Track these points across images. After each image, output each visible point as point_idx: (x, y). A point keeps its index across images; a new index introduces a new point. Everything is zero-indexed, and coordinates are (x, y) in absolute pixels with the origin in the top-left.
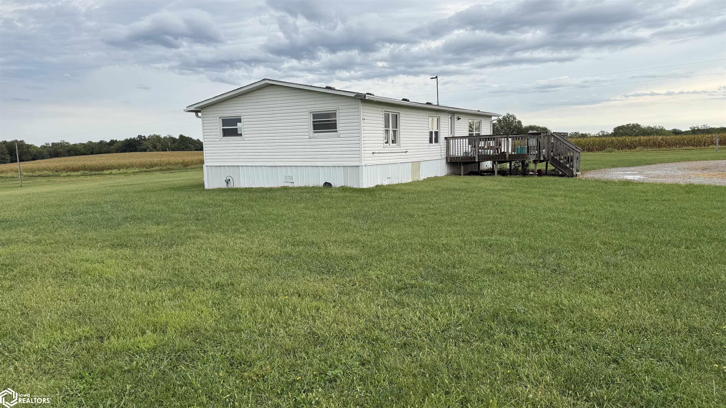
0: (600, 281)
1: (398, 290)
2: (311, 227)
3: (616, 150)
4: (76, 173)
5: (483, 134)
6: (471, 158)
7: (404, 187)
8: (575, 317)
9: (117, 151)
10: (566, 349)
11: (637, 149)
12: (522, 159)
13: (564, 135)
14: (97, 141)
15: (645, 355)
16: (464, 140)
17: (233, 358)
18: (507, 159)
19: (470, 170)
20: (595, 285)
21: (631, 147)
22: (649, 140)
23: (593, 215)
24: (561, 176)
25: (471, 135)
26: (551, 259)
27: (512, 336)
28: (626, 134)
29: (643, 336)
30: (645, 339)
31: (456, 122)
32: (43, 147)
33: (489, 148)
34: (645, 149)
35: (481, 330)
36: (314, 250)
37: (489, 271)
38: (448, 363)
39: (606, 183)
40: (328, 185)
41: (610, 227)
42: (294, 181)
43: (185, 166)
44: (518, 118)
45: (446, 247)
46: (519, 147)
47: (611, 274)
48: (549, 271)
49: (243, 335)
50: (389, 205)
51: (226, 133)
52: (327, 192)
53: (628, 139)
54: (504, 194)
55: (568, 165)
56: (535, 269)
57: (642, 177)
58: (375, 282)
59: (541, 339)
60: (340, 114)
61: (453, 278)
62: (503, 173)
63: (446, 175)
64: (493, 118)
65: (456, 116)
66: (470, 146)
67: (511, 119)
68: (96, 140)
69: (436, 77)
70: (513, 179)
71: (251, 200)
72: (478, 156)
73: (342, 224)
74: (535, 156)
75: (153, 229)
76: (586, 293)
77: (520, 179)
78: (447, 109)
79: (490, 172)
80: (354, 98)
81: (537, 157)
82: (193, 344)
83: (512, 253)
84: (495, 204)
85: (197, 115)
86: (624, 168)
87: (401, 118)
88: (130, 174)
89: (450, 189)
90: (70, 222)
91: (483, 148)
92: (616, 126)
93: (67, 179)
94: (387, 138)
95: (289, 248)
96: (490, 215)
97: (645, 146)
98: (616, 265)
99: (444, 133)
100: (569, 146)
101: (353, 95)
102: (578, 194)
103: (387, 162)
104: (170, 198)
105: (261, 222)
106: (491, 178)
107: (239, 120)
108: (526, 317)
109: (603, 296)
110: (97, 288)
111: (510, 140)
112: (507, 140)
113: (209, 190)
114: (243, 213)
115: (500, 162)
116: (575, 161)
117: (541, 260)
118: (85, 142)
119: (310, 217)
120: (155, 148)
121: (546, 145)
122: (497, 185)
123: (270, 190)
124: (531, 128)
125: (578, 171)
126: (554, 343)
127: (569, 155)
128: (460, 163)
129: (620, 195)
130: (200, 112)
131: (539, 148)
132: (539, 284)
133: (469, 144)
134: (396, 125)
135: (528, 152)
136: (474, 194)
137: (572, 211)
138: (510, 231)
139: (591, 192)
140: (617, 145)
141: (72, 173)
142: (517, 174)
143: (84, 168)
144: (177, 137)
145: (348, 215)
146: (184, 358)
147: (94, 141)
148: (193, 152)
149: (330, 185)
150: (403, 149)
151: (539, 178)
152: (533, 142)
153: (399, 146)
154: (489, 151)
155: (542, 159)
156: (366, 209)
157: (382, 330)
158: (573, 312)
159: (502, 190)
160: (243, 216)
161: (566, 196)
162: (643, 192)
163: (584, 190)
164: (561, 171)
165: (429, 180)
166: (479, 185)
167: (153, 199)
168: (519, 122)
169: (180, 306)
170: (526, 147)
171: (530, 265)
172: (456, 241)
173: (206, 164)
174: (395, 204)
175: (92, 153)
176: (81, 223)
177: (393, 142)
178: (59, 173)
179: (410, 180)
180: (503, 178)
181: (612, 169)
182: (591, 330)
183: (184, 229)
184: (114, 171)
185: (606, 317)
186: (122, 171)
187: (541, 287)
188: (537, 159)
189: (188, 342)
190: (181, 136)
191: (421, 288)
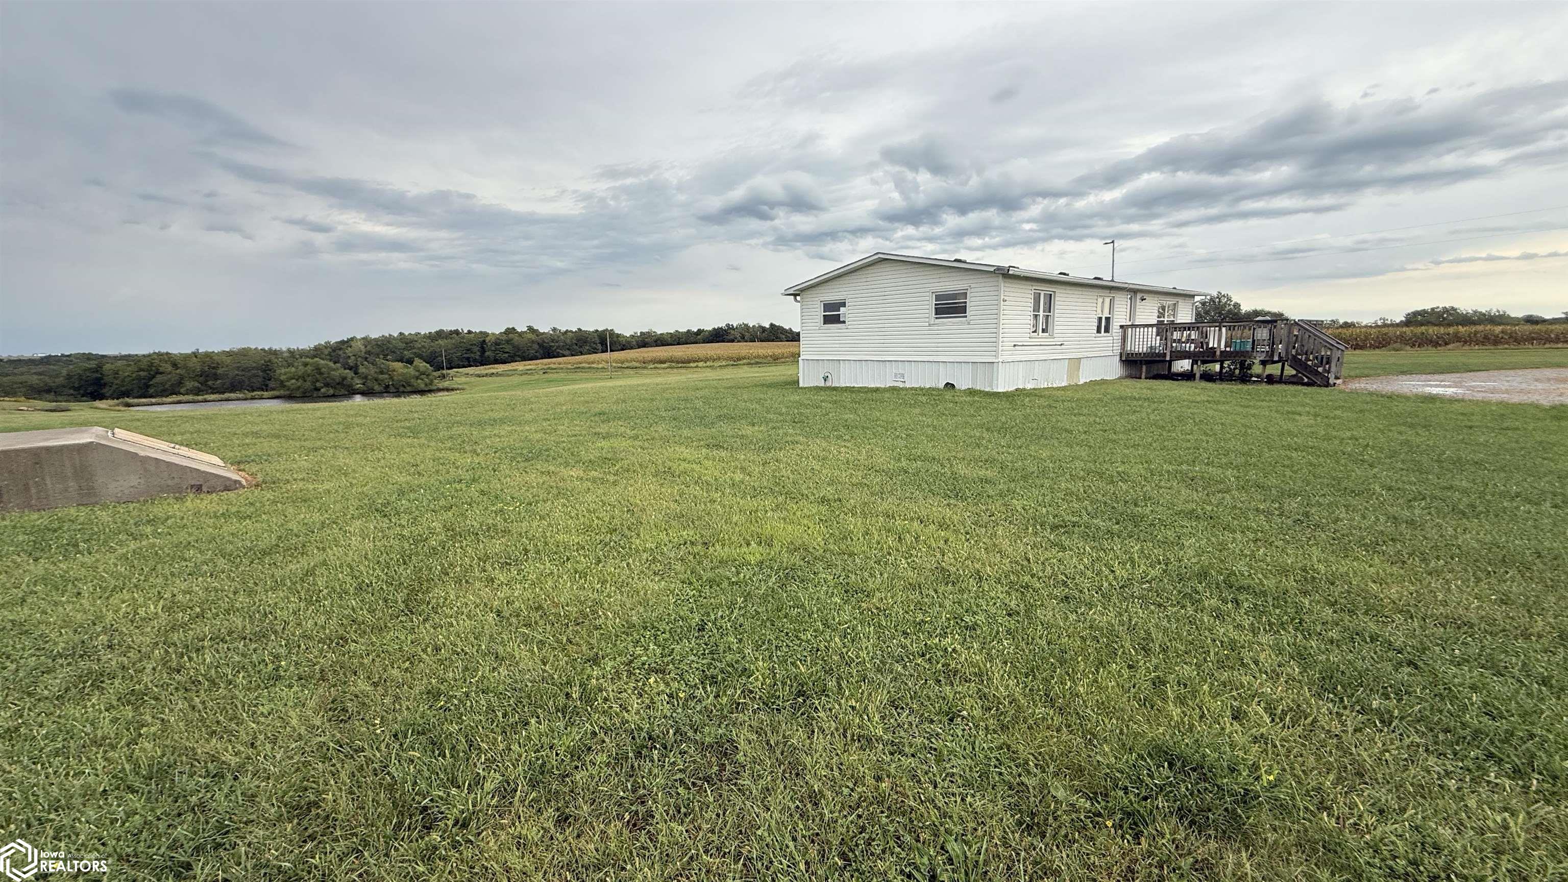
0: (1381, 543)
1: (1054, 528)
2: (931, 439)
3: (1408, 348)
4: (663, 366)
5: (1179, 321)
6: (1158, 355)
7: (1055, 392)
8: (1337, 591)
9: (704, 342)
10: (1321, 634)
11: (1449, 347)
12: (1242, 358)
13: (1318, 324)
14: (685, 330)
15: (1468, 661)
16: (1150, 329)
17: (848, 584)
18: (1218, 358)
19: (1155, 372)
20: (1372, 548)
21: (1436, 343)
22: (1476, 333)
23: (1367, 445)
24: (1307, 384)
25: (1160, 323)
26: (1293, 505)
27: (1230, 605)
28: (1428, 323)
29: (1464, 633)
30: (1469, 639)
31: (1138, 303)
32: (632, 336)
33: (1187, 341)
34: (1466, 347)
35: (1180, 592)
36: (936, 467)
37: (1191, 515)
38: (1132, 629)
39: (1390, 397)
40: (950, 386)
41: (1400, 465)
42: (906, 379)
43: (776, 359)
44: (1235, 299)
45: (1124, 477)
46: (1238, 341)
47: (1401, 534)
48: (1290, 522)
49: (857, 560)
50: (1036, 415)
51: (828, 320)
52: (948, 395)
53: (1432, 330)
54: (1211, 408)
55: (1320, 369)
56: (1266, 516)
57: (1460, 391)
58: (1020, 514)
59: (1279, 615)
60: (972, 295)
61: (1136, 520)
62: (1208, 377)
63: (1119, 378)
64: (1197, 298)
65: (1139, 296)
66: (1158, 338)
67: (1224, 300)
68: (683, 329)
69: (1113, 242)
70: (1226, 386)
71: (854, 401)
72: (1171, 352)
73: (971, 437)
74: (1264, 355)
75: (748, 431)
76: (1356, 559)
77: (1237, 387)
78: (1126, 286)
79: (1188, 376)
80: (994, 272)
81: (1267, 355)
82: (802, 563)
83: (1228, 491)
84: (1197, 420)
85: (796, 299)
86: (1424, 376)
87: (1057, 299)
88: (716, 368)
89: (1126, 398)
90: (664, 418)
91: (1179, 341)
92: (1410, 311)
93: (654, 371)
94: (1036, 325)
95: (904, 463)
96: (1191, 436)
97: (1465, 342)
98: (1411, 523)
99: (1120, 318)
100: (1324, 340)
101: (992, 269)
102: (1338, 413)
103: (1033, 358)
104: (762, 396)
105: (868, 428)
106: (1189, 383)
107: (843, 304)
108: (1252, 582)
109: (1386, 565)
110: (696, 490)
111: (1224, 329)
112: (1220, 330)
113: (805, 388)
114: (846, 417)
115: (1204, 362)
116: (1333, 365)
117: (1277, 505)
118: (672, 332)
119: (928, 426)
120: (743, 339)
121: (1285, 339)
122: (1199, 395)
123: (877, 390)
124: (1256, 313)
125: (1337, 378)
126: (1300, 623)
127: (1323, 353)
128: (1141, 361)
129: (1417, 416)
130: (799, 295)
131: (1272, 343)
132: (1273, 539)
133: (1157, 335)
134: (1049, 308)
135: (1253, 348)
136: (1162, 405)
137: (1328, 438)
138: (1224, 460)
139: (1361, 411)
140: (1410, 339)
141: (659, 366)
142: (1231, 380)
143: (671, 360)
144: (767, 326)
145: (981, 426)
146: (793, 577)
147: (681, 330)
148: (784, 343)
149: (953, 386)
150: (1058, 340)
151: (1270, 387)
152: (1263, 334)
153: (1052, 336)
154: (1188, 345)
155: (1276, 358)
156: (1003, 419)
157: (1033, 576)
158: (1332, 584)
159: (1207, 401)
160: (846, 421)
161: (1316, 415)
162: (1462, 414)
163: (1350, 408)
164: (1307, 377)
165: (1093, 383)
166: (1170, 393)
167: (745, 397)
168: (1237, 306)
169: (785, 519)
170: (1251, 340)
171: (1257, 510)
172: (1136, 470)
173: (802, 357)
174: (1045, 415)
175: (679, 344)
176: (674, 419)
177: (1043, 331)
178: (646, 365)
179: (1064, 384)
180: (1209, 385)
181: (1400, 377)
182: (1366, 613)
183: (781, 432)
184: (701, 364)
185: (1395, 597)
186: (708, 364)
187: (1276, 543)
188: (1267, 359)
189: (796, 559)
190: (772, 325)
191: (1086, 527)
